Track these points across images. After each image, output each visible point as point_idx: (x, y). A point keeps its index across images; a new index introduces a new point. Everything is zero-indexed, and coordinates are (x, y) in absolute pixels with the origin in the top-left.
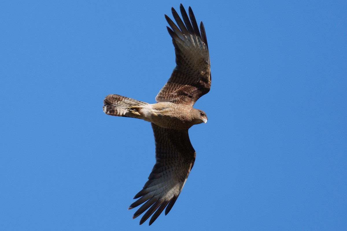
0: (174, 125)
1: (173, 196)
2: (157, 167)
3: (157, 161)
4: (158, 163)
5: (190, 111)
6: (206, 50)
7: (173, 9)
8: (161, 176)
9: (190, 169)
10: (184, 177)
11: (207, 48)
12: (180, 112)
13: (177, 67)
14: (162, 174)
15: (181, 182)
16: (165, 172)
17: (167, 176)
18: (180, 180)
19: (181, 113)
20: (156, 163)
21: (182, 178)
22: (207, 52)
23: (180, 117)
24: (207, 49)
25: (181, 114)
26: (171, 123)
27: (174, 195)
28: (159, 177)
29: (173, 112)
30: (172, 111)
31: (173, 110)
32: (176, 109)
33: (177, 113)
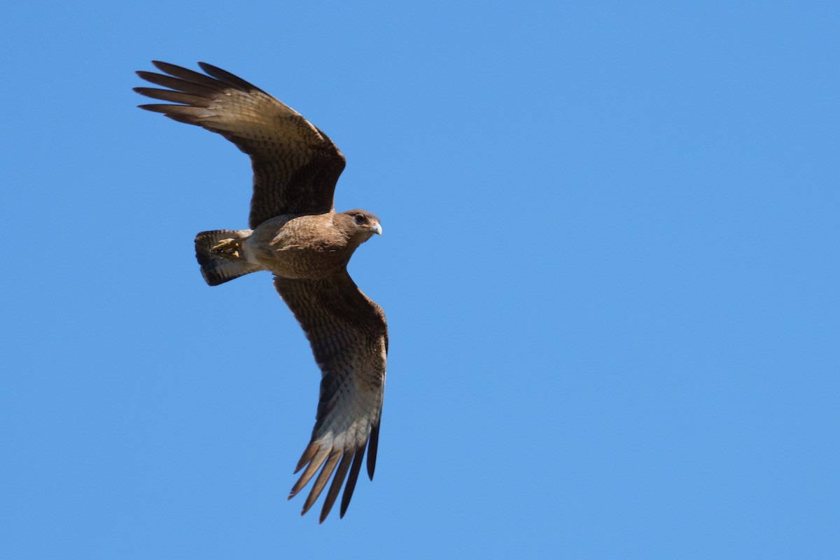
0: (307, 268)
1: (370, 429)
2: (326, 384)
3: (323, 370)
4: (327, 372)
5: (331, 225)
6: (266, 99)
7: (138, 90)
8: (338, 398)
9: (384, 351)
10: (378, 376)
11: (262, 94)
12: (309, 235)
13: (252, 158)
14: (338, 393)
15: (375, 388)
16: (342, 387)
17: (348, 391)
18: (373, 386)
19: (313, 237)
20: (323, 374)
21: (374, 380)
22: (271, 99)
23: (311, 246)
24: (266, 96)
25: (314, 240)
26: (299, 267)
27: (372, 426)
28: (335, 404)
29: (292, 239)
30: (290, 237)
31: (292, 234)
32: (298, 229)
33: (305, 240)
